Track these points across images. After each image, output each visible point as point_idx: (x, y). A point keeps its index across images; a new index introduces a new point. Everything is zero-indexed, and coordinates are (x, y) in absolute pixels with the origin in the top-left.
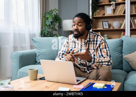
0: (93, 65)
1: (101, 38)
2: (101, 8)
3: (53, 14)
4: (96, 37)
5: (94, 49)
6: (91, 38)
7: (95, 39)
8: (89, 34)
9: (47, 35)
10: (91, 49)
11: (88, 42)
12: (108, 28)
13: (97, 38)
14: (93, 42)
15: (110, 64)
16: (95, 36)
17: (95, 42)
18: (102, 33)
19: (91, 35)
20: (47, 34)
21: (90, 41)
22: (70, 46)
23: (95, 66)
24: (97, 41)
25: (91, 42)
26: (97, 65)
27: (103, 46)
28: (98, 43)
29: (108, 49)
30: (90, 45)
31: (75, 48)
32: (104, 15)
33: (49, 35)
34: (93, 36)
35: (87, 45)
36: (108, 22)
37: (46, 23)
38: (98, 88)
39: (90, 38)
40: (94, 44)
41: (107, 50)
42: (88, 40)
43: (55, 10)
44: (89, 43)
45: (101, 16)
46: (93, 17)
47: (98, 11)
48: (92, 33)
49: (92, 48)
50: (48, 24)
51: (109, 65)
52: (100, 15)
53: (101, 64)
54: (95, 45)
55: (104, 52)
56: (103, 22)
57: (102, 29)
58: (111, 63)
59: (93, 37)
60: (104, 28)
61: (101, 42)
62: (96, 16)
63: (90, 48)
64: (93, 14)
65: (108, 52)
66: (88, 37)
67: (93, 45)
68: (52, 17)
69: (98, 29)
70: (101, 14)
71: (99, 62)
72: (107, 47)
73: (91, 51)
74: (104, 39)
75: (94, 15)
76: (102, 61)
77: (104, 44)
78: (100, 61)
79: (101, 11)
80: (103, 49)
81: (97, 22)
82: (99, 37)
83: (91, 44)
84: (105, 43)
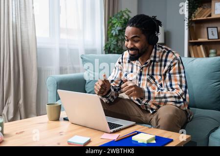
0: (149, 103)
1: (174, 57)
2: (206, 4)
3: (123, 18)
4: (165, 54)
5: (160, 75)
6: (157, 56)
7: (164, 58)
8: (154, 50)
9: (113, 51)
10: (157, 75)
11: (152, 64)
12: (217, 38)
13: (167, 56)
14: (159, 64)
15: (182, 100)
16: (164, 52)
17: (163, 63)
18: (208, 46)
19: (157, 52)
20: (114, 49)
21: (154, 61)
22: (124, 70)
23: (154, 104)
24: (166, 61)
25: (157, 62)
26: (157, 103)
27: (175, 70)
28: (168, 64)
29: (183, 75)
30: (155, 68)
31: (132, 72)
32: (210, 15)
33: (116, 51)
34: (161, 52)
35: (151, 68)
36: (217, 28)
37: (112, 32)
38: (139, 142)
39: (155, 57)
40: (161, 66)
41: (181, 77)
42: (152, 59)
43: (127, 12)
44: (154, 63)
45: (205, 18)
46: (191, 20)
47: (199, 10)
48: (160, 48)
49: (158, 73)
50: (114, 34)
51: (180, 102)
52: (203, 16)
53: (164, 100)
54: (163, 68)
55: (176, 80)
56: (207, 28)
57: (206, 40)
58: (185, 100)
59: (161, 54)
60: (210, 38)
61: (172, 62)
62: (195, 19)
63: (155, 73)
64: (192, 15)
65: (183, 80)
66: (153, 54)
67: (159, 68)
68: (121, 23)
69: (200, 40)
70: (205, 14)
71: (160, 98)
72: (182, 71)
73: (157, 78)
74: (178, 58)
75: (193, 17)
76: (165, 95)
77: (177, 66)
78: (162, 95)
79: (205, 10)
80: (174, 74)
81: (200, 28)
82: (170, 54)
83: (157, 66)
84: (179, 64)
